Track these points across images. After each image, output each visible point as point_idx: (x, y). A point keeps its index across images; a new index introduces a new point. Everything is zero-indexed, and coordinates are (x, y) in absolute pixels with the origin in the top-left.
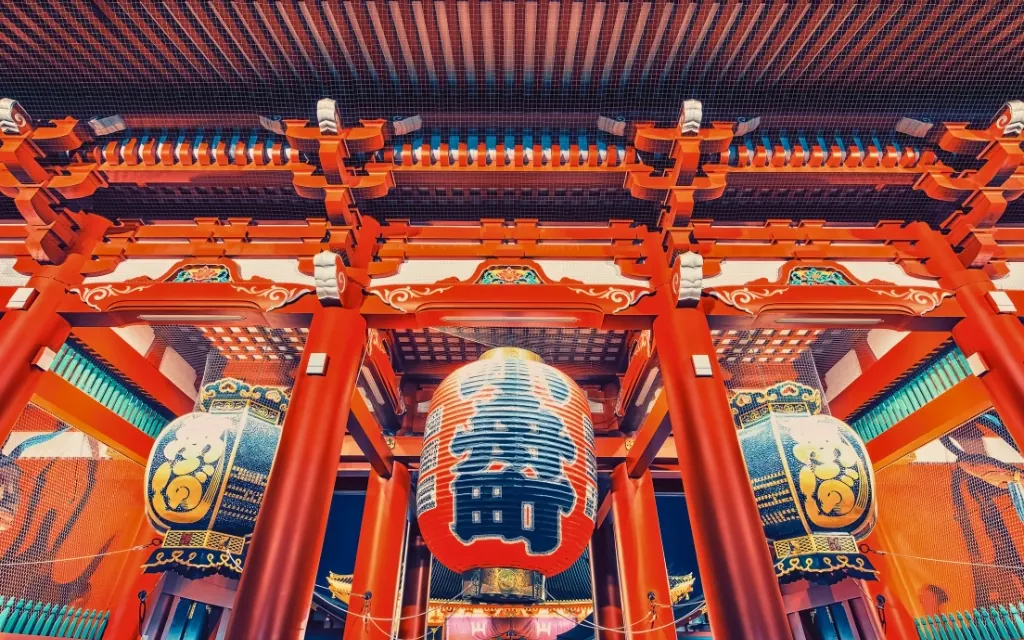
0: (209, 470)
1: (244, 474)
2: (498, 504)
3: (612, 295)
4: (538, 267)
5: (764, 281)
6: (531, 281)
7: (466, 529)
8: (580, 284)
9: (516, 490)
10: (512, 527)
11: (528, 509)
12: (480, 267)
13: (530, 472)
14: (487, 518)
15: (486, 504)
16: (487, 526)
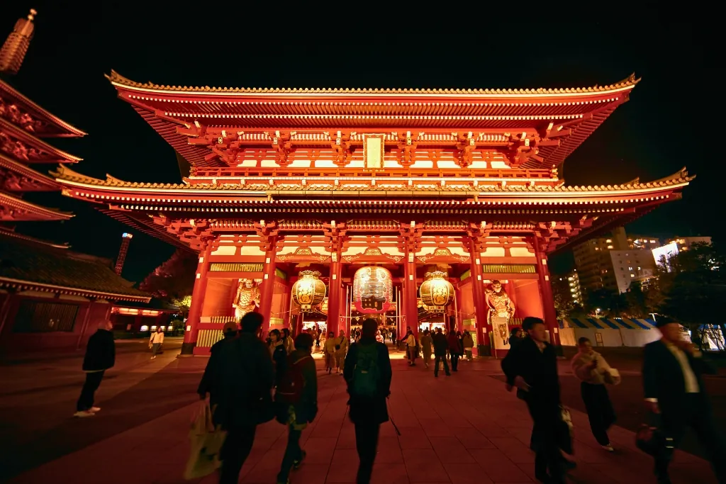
0: (310, 294)
1: (317, 294)
2: (370, 302)
3: (396, 258)
4: (379, 250)
5: (430, 254)
6: (378, 254)
7: (364, 307)
8: (388, 255)
9: (373, 299)
10: (373, 307)
11: (376, 303)
12: (367, 250)
13: (376, 296)
14: (368, 305)
15: (368, 302)
16: (368, 307)
